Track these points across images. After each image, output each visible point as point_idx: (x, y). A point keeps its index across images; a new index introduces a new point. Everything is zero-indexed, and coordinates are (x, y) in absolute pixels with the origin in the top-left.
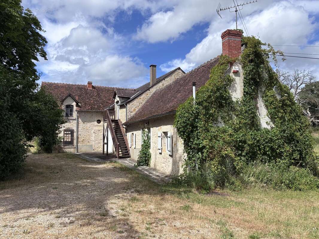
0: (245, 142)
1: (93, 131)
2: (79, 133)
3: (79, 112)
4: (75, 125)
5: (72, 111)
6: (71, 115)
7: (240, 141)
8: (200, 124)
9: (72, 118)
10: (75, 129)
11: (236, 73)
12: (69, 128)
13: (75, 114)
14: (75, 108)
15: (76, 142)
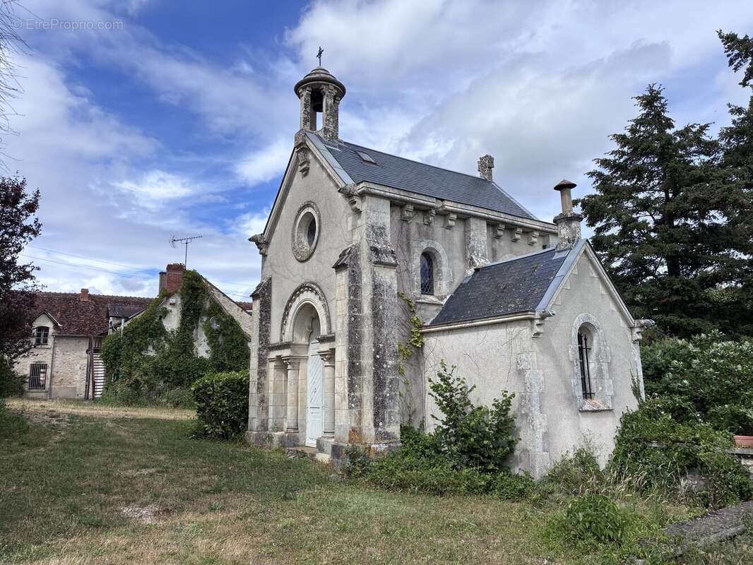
0: (170, 369)
1: (78, 366)
2: (55, 369)
3: (57, 337)
4: (50, 357)
5: (46, 335)
6: (46, 342)
7: (166, 368)
8: (123, 353)
9: (46, 346)
10: (49, 363)
11: (173, 304)
12: (39, 362)
13: (50, 341)
14: (51, 331)
15: (49, 383)
